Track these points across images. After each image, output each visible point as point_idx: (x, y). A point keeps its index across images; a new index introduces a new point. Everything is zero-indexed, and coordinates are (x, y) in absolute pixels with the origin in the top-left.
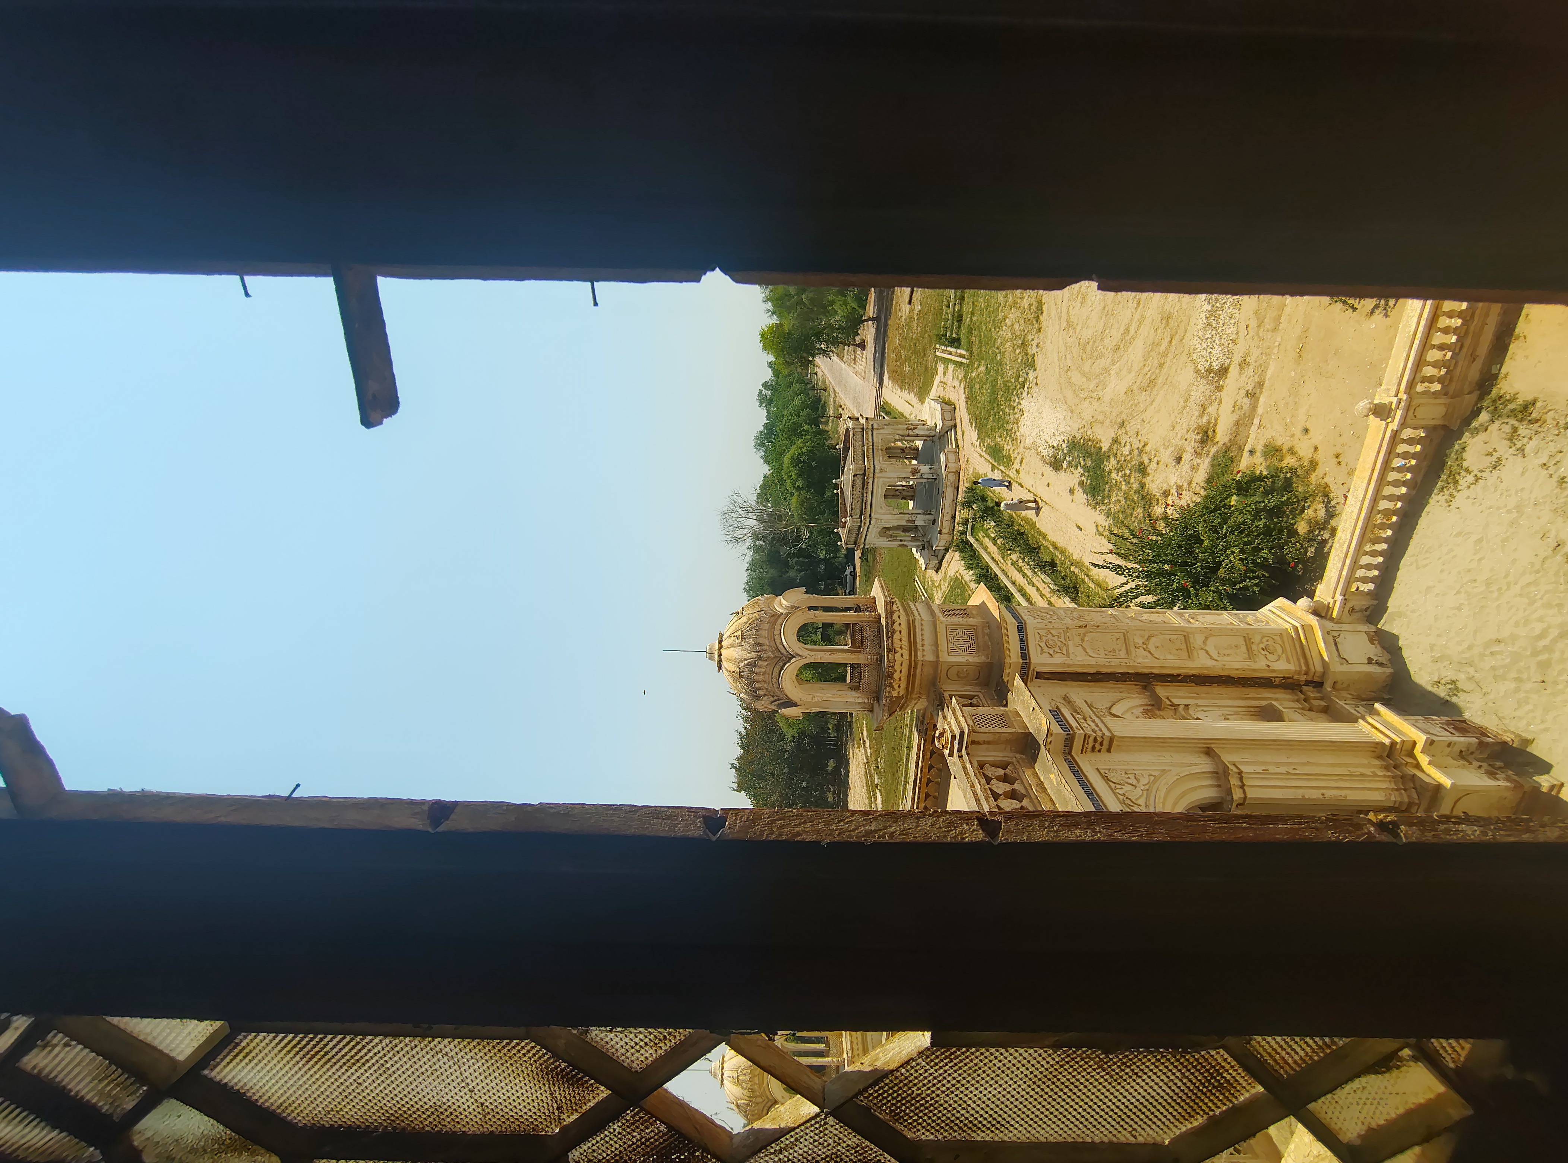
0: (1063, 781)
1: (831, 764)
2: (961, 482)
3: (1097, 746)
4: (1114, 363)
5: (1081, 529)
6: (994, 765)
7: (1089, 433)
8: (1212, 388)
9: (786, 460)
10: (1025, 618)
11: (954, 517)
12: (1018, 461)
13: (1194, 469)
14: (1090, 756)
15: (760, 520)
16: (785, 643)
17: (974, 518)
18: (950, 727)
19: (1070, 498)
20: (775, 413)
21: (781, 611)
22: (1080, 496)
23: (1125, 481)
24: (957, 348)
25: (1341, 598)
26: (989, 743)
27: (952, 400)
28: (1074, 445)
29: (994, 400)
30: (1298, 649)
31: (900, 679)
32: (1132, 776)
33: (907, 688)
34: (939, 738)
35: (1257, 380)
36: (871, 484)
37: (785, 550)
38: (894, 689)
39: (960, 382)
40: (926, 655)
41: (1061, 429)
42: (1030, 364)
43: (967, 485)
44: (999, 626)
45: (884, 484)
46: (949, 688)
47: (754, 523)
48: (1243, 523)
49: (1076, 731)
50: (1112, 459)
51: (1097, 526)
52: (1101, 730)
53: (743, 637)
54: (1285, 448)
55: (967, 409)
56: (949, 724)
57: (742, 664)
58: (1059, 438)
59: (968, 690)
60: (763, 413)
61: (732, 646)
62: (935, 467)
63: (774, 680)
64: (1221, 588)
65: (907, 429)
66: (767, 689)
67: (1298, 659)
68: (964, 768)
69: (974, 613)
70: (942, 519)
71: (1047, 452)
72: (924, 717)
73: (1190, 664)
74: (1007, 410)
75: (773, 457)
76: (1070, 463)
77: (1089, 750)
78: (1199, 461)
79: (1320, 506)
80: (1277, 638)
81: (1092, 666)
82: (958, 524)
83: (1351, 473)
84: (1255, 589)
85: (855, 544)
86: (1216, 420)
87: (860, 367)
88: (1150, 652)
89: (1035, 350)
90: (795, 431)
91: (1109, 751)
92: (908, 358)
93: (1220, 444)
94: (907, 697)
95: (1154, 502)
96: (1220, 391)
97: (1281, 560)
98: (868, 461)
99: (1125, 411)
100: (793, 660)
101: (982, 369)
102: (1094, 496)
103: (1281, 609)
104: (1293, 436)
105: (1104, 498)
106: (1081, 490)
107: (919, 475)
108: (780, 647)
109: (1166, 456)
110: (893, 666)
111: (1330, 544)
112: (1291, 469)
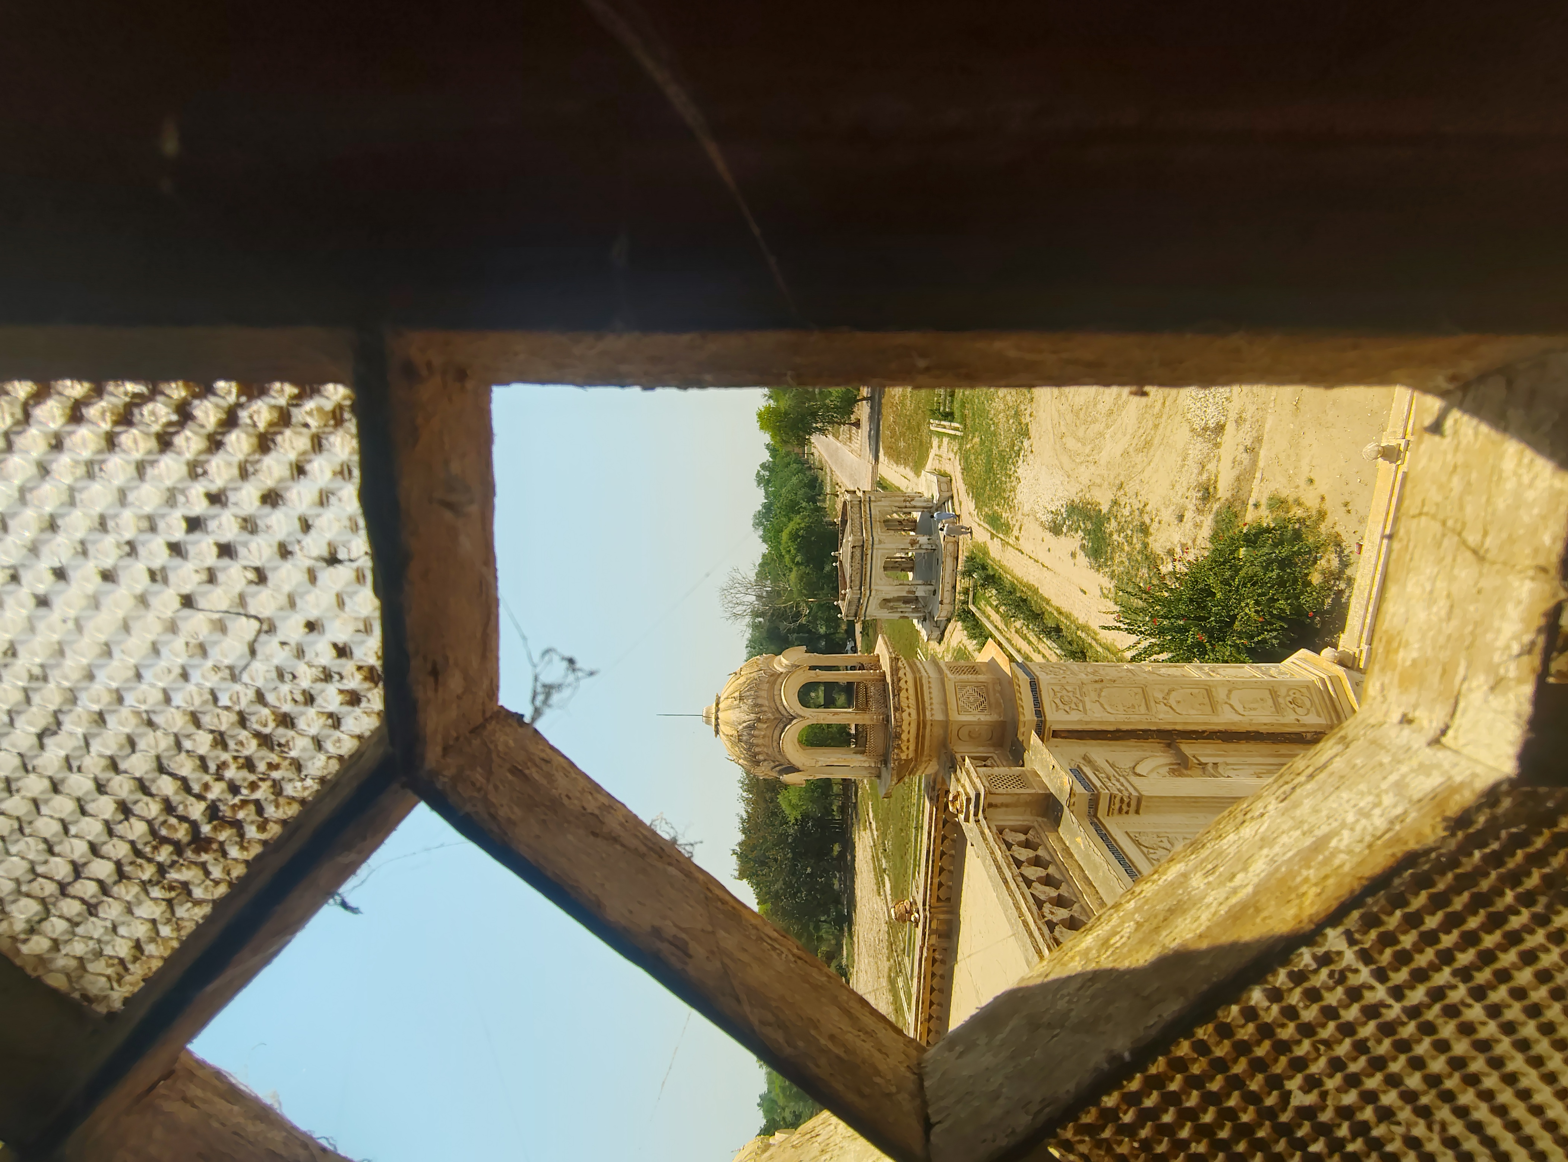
0: (1092, 844)
1: (837, 848)
2: (960, 552)
3: (1125, 808)
4: (1108, 427)
5: (1085, 593)
6: (1014, 830)
7: (1087, 496)
8: (1210, 445)
9: (785, 536)
10: (1037, 674)
11: (954, 587)
12: (1017, 528)
13: (1198, 526)
14: (1117, 818)
15: (759, 597)
16: (785, 703)
17: (975, 587)
18: (965, 790)
19: (1072, 561)
20: (773, 492)
21: (781, 670)
22: (1082, 559)
23: (1127, 541)
24: (951, 421)
25: (1366, 647)
26: (1007, 805)
27: (948, 471)
28: (1073, 509)
29: (989, 470)
30: (1328, 702)
31: (908, 741)
32: (1165, 840)
33: (916, 750)
34: (953, 802)
35: (1255, 435)
36: (869, 557)
37: (784, 625)
38: (902, 751)
39: (956, 454)
40: (935, 714)
41: (1060, 494)
42: (1025, 433)
43: (966, 554)
44: (1010, 682)
45: (883, 555)
46: (961, 749)
47: (753, 598)
48: (1256, 575)
49: (1101, 790)
50: (1113, 520)
51: (1101, 588)
52: (1127, 790)
53: (741, 698)
54: (1291, 500)
55: (964, 479)
56: (963, 786)
57: (741, 727)
58: (1057, 503)
59: (981, 751)
60: (761, 492)
61: (730, 708)
62: (933, 537)
63: (775, 744)
64: (1238, 641)
65: (904, 501)
66: (767, 754)
67: (1329, 713)
68: (982, 833)
69: (984, 669)
70: (943, 590)
71: (1047, 518)
72: (935, 781)
73: (1215, 719)
74: (1003, 479)
75: (772, 536)
76: (1070, 527)
77: (1116, 811)
78: (1202, 518)
79: (1333, 556)
80: (1304, 690)
81: (1110, 723)
82: (959, 593)
83: (1362, 520)
84: (1274, 641)
85: (856, 616)
86: (1216, 477)
87: (855, 445)
88: (1171, 707)
89: (1028, 419)
90: (792, 508)
91: (1137, 812)
92: (903, 434)
93: (1222, 500)
94: (916, 760)
95: (1159, 562)
96: (1218, 448)
97: (1298, 610)
98: (866, 533)
99: (1122, 473)
100: (794, 722)
101: (977, 440)
102: (1096, 559)
103: (1305, 660)
104: (1297, 487)
105: (1106, 560)
106: (1083, 554)
107: (918, 545)
108: (781, 708)
109: (1168, 515)
110: (901, 726)
111: (1347, 594)
112: (1298, 520)
